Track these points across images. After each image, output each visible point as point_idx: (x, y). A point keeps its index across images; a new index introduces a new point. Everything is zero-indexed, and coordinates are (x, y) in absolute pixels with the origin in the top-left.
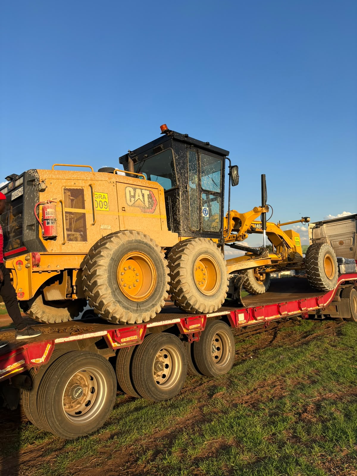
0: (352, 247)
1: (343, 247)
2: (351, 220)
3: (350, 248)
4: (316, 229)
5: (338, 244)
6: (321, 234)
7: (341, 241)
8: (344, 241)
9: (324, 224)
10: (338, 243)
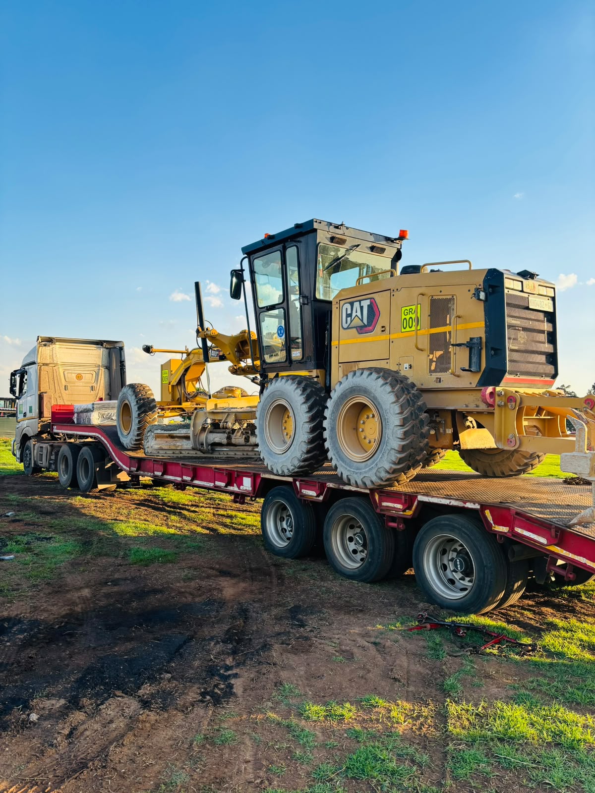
0: (93, 385)
1: (81, 384)
2: (95, 346)
3: (92, 387)
4: (44, 348)
5: (75, 378)
6: (52, 357)
7: (79, 374)
8: (83, 375)
9: (57, 343)
10: (74, 376)
